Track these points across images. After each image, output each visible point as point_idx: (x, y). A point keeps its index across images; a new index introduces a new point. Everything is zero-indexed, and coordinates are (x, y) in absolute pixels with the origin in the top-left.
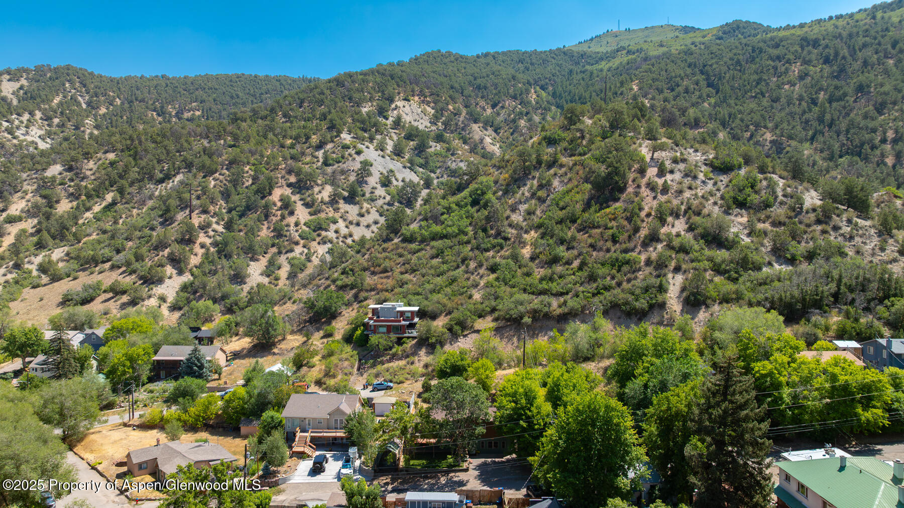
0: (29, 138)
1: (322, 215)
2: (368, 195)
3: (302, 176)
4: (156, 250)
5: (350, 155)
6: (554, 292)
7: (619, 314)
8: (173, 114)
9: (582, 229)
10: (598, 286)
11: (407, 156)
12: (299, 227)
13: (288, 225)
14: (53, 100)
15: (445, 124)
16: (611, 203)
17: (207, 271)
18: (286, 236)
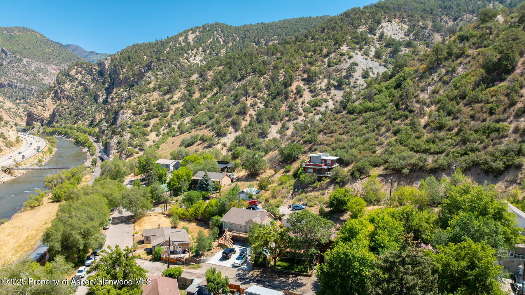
0: (195, 62)
1: (319, 97)
2: (352, 84)
3: (310, 74)
4: (226, 118)
5: (344, 59)
6: (432, 151)
7: (479, 171)
8: (264, 43)
9: (469, 104)
10: (466, 148)
11: (384, 58)
12: (304, 105)
13: (298, 104)
14: (207, 41)
15: (416, 35)
16: (497, 83)
17: (248, 130)
18: (295, 110)
